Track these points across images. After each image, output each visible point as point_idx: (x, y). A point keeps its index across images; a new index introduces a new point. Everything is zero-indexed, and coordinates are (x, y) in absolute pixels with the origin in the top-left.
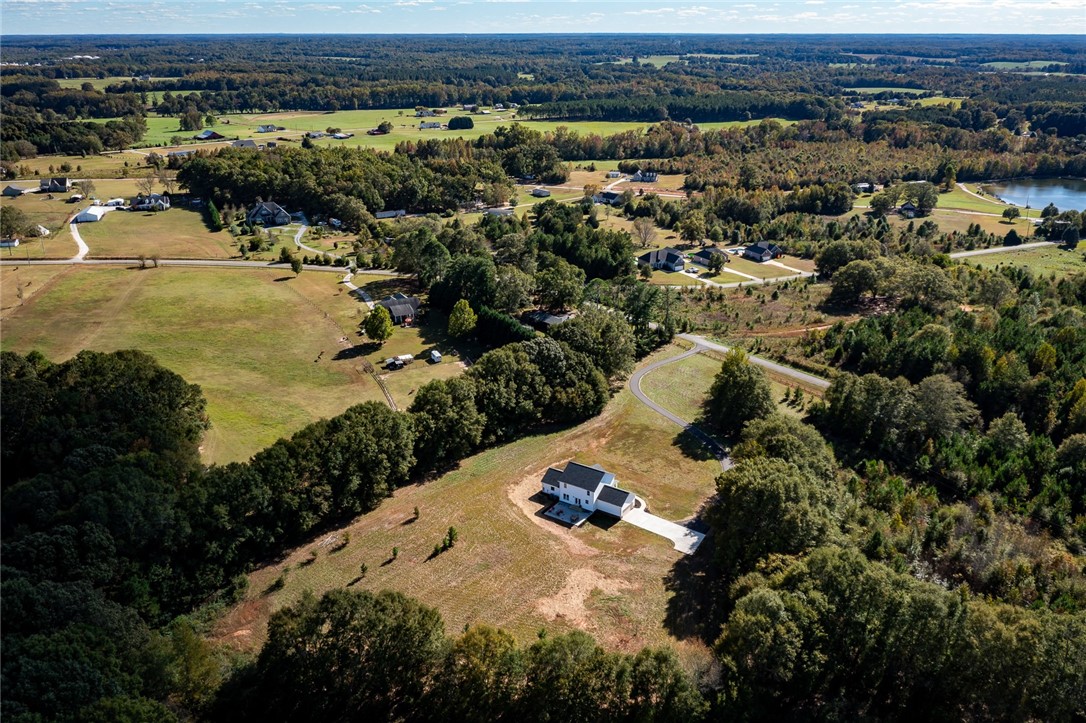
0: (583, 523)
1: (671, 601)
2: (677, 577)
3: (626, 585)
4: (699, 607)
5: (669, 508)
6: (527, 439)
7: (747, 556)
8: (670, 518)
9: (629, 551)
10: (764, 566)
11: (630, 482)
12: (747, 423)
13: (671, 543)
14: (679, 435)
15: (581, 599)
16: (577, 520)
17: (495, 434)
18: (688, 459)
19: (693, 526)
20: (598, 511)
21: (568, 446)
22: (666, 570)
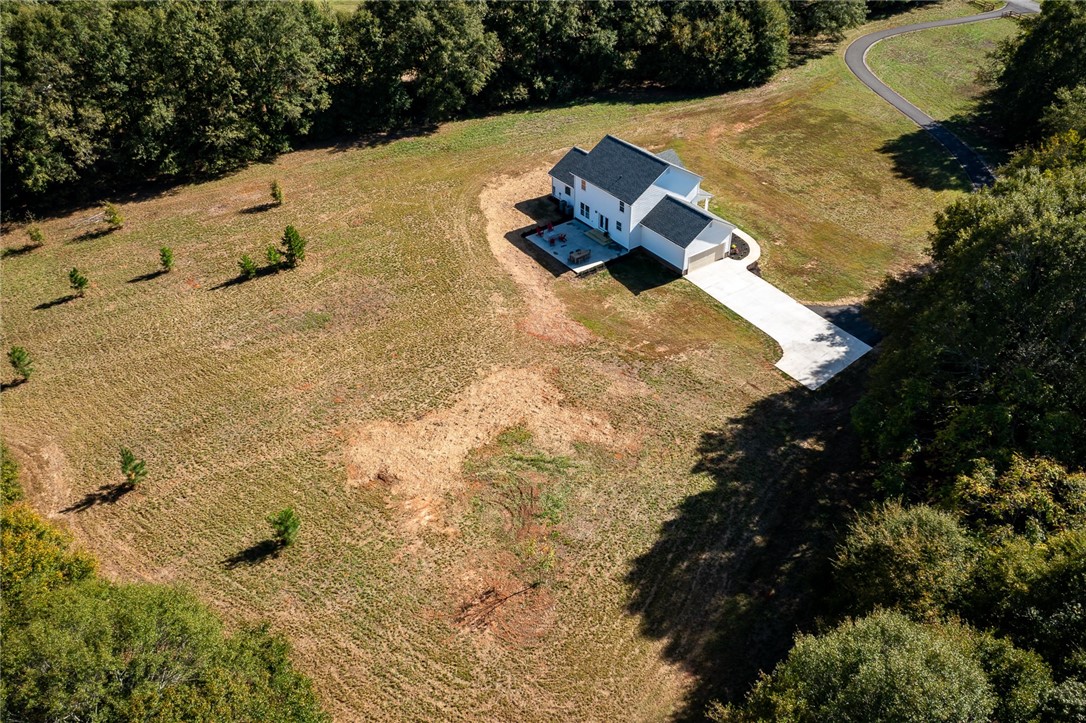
0: (594, 271)
1: (692, 507)
2: (741, 440)
3: (603, 434)
4: (758, 539)
5: (812, 272)
6: (597, 106)
7: (946, 435)
8: (798, 298)
9: (661, 349)
10: (982, 488)
11: (752, 205)
12: (1065, 94)
13: (774, 350)
14: (905, 138)
15: (468, 443)
16: (584, 260)
17: (529, 85)
18: (903, 183)
19: (843, 321)
20: (640, 251)
21: (665, 126)
22: (721, 416)
